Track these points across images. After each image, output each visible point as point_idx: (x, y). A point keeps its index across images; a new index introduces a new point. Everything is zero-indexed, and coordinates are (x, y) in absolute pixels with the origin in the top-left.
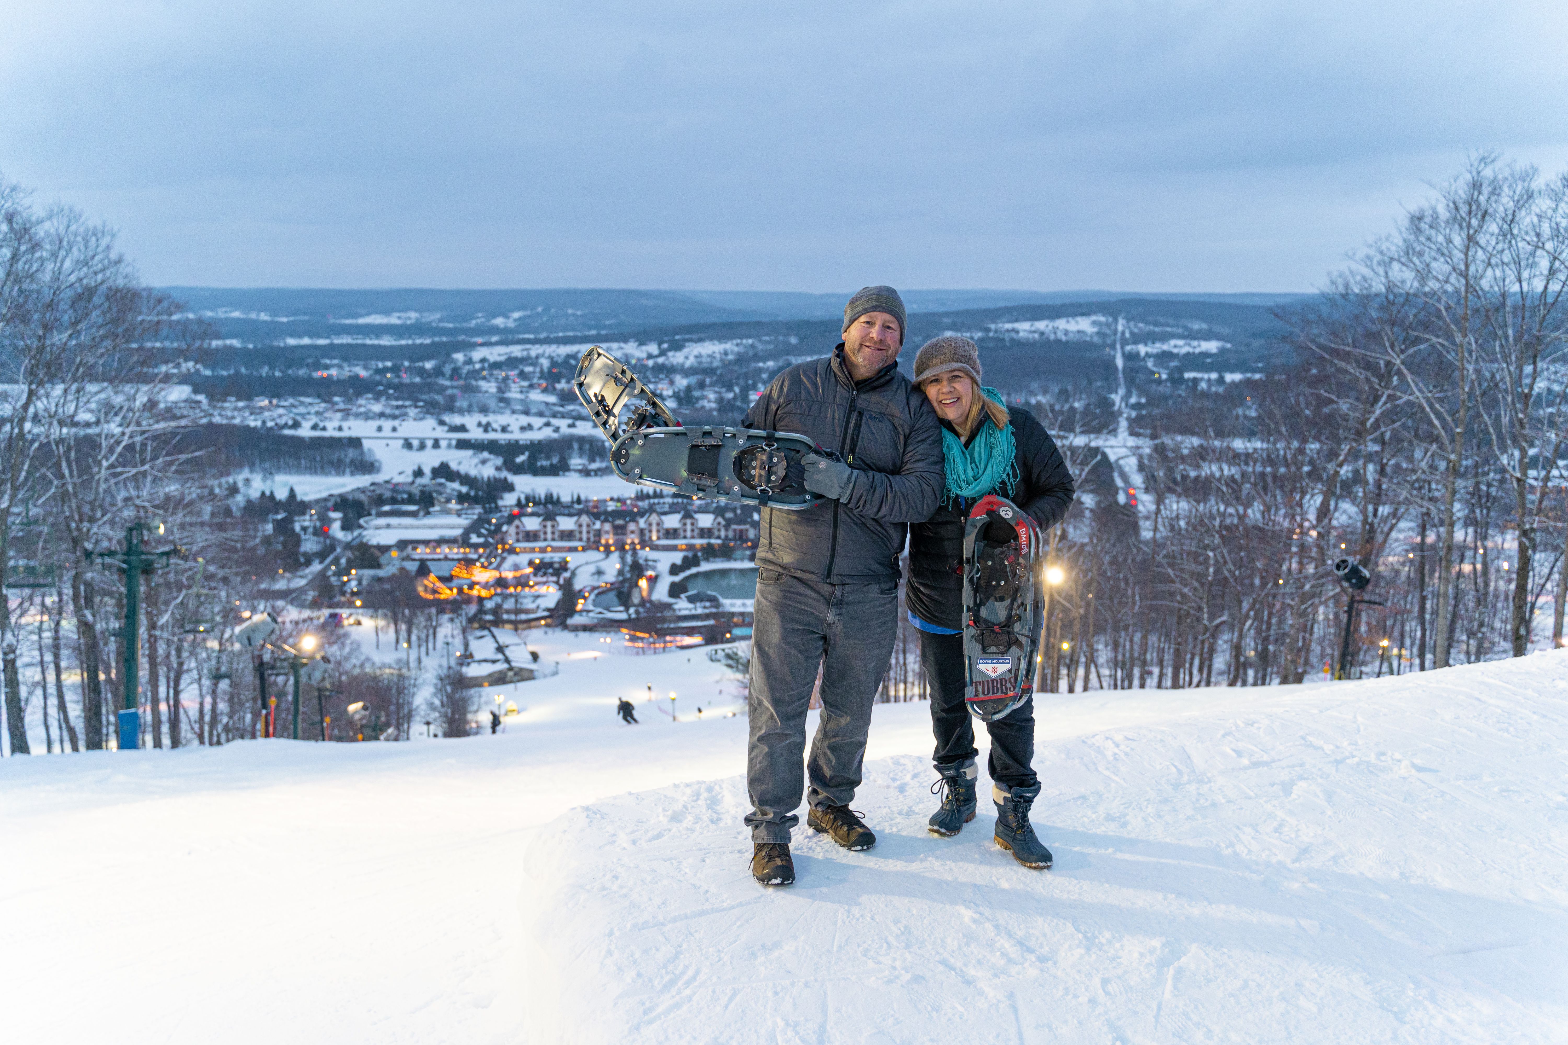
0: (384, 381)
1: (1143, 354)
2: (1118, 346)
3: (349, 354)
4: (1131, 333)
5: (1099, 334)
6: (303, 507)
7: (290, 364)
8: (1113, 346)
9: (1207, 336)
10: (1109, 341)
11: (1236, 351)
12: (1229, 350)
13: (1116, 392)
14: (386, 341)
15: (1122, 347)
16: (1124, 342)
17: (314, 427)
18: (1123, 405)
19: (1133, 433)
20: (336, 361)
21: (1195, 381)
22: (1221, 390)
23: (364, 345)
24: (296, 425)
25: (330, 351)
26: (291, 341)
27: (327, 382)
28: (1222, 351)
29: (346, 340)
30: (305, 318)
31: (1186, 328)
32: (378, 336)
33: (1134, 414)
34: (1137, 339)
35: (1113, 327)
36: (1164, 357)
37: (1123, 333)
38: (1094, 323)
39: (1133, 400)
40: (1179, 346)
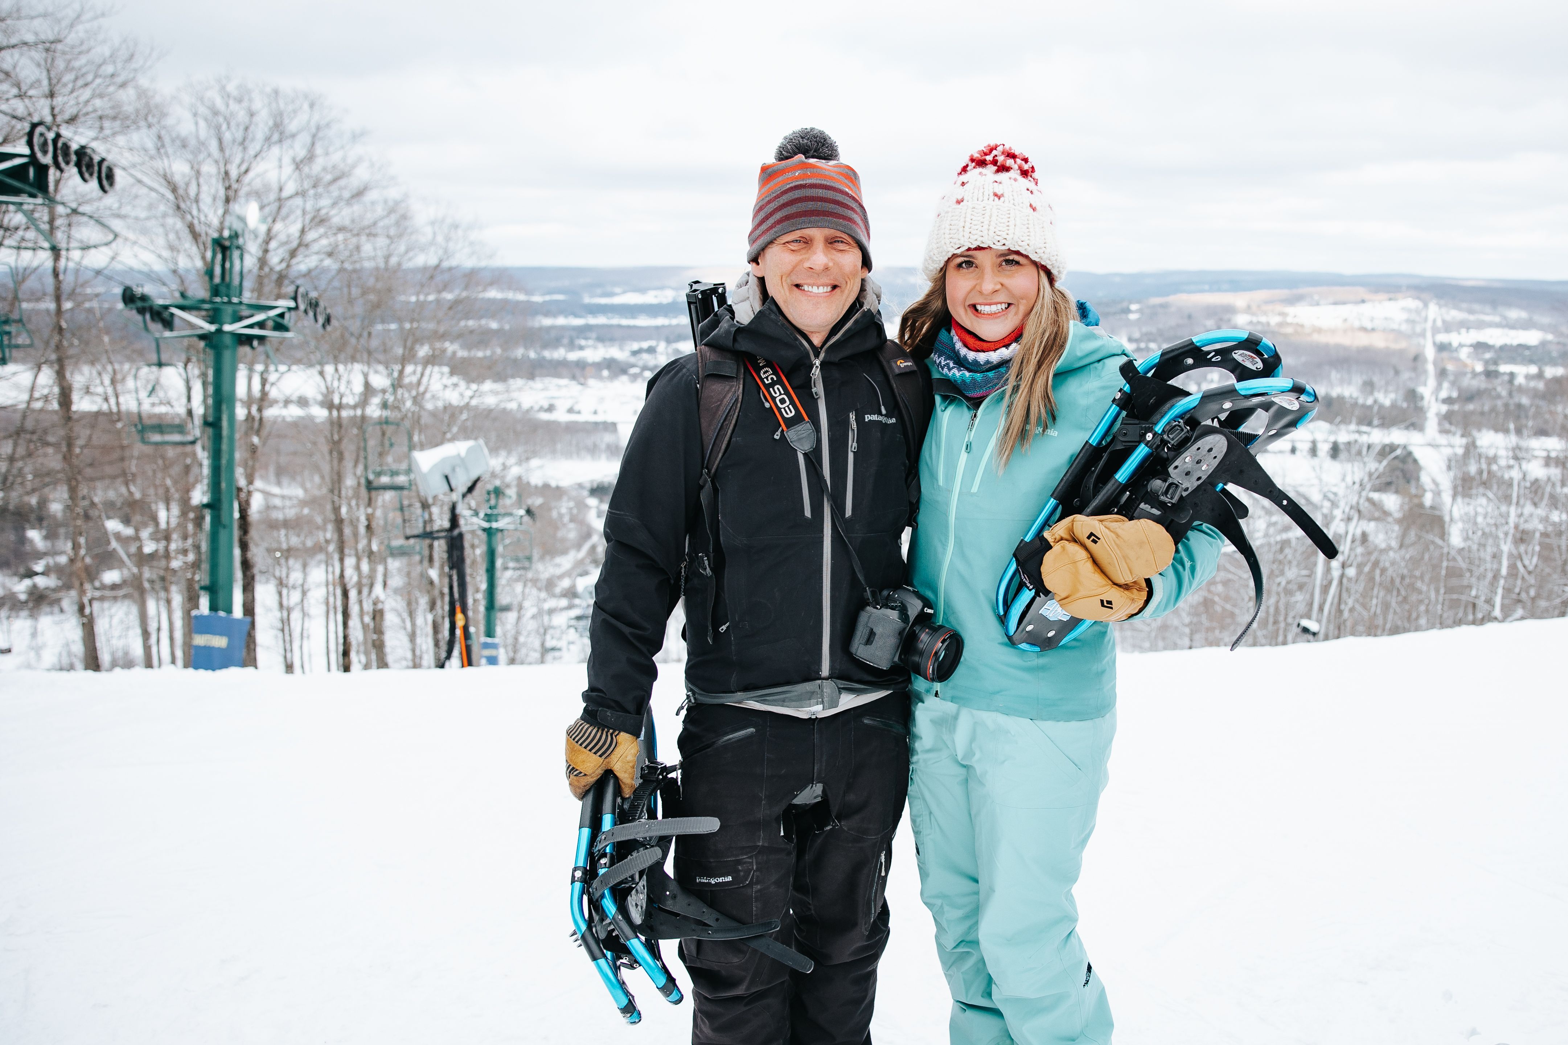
0: (641, 363)
1: (1455, 344)
2: (1429, 334)
3: (605, 336)
4: (1444, 321)
5: (1408, 321)
6: (558, 492)
7: (546, 345)
8: (1423, 334)
9: (1527, 325)
10: (1418, 329)
11: (1559, 343)
12: (1550, 342)
13: (1425, 384)
14: (643, 321)
15: (1433, 335)
16: (1435, 331)
17: (570, 411)
18: (1433, 399)
19: (1443, 431)
20: (590, 342)
21: (1512, 375)
22: (1541, 385)
23: (620, 326)
24: (551, 409)
25: (584, 331)
26: (547, 322)
27: (581, 365)
28: (1543, 344)
29: (601, 320)
30: (560, 297)
31: (1505, 318)
32: (633, 317)
33: (1444, 408)
34: (1448, 327)
35: (1423, 314)
36: (1480, 347)
37: (1434, 321)
38: (1403, 309)
39: (1444, 394)
40: (1497, 337)
